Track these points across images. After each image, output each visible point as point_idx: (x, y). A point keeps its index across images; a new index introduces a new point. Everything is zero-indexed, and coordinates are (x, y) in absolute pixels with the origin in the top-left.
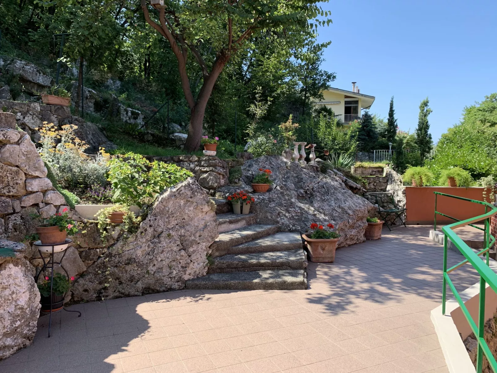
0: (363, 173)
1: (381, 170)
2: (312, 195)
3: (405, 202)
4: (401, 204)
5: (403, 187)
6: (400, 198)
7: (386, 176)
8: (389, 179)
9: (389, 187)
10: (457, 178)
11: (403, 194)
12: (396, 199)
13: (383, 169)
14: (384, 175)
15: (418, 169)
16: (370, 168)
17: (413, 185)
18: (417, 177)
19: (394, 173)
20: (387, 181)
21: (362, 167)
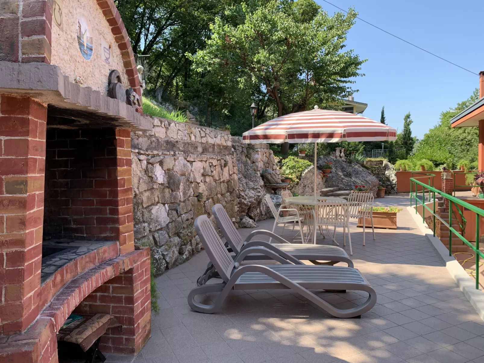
0: (371, 164)
1: (381, 162)
2: (350, 175)
3: (396, 180)
4: (394, 182)
5: (395, 172)
6: (393, 178)
7: (385, 166)
8: (386, 167)
9: (386, 172)
10: (425, 166)
11: (395, 175)
12: (391, 179)
13: (382, 161)
14: (384, 165)
15: (403, 161)
16: (375, 161)
17: (401, 170)
18: (403, 166)
19: (389, 164)
20: (386, 169)
21: (371, 161)
